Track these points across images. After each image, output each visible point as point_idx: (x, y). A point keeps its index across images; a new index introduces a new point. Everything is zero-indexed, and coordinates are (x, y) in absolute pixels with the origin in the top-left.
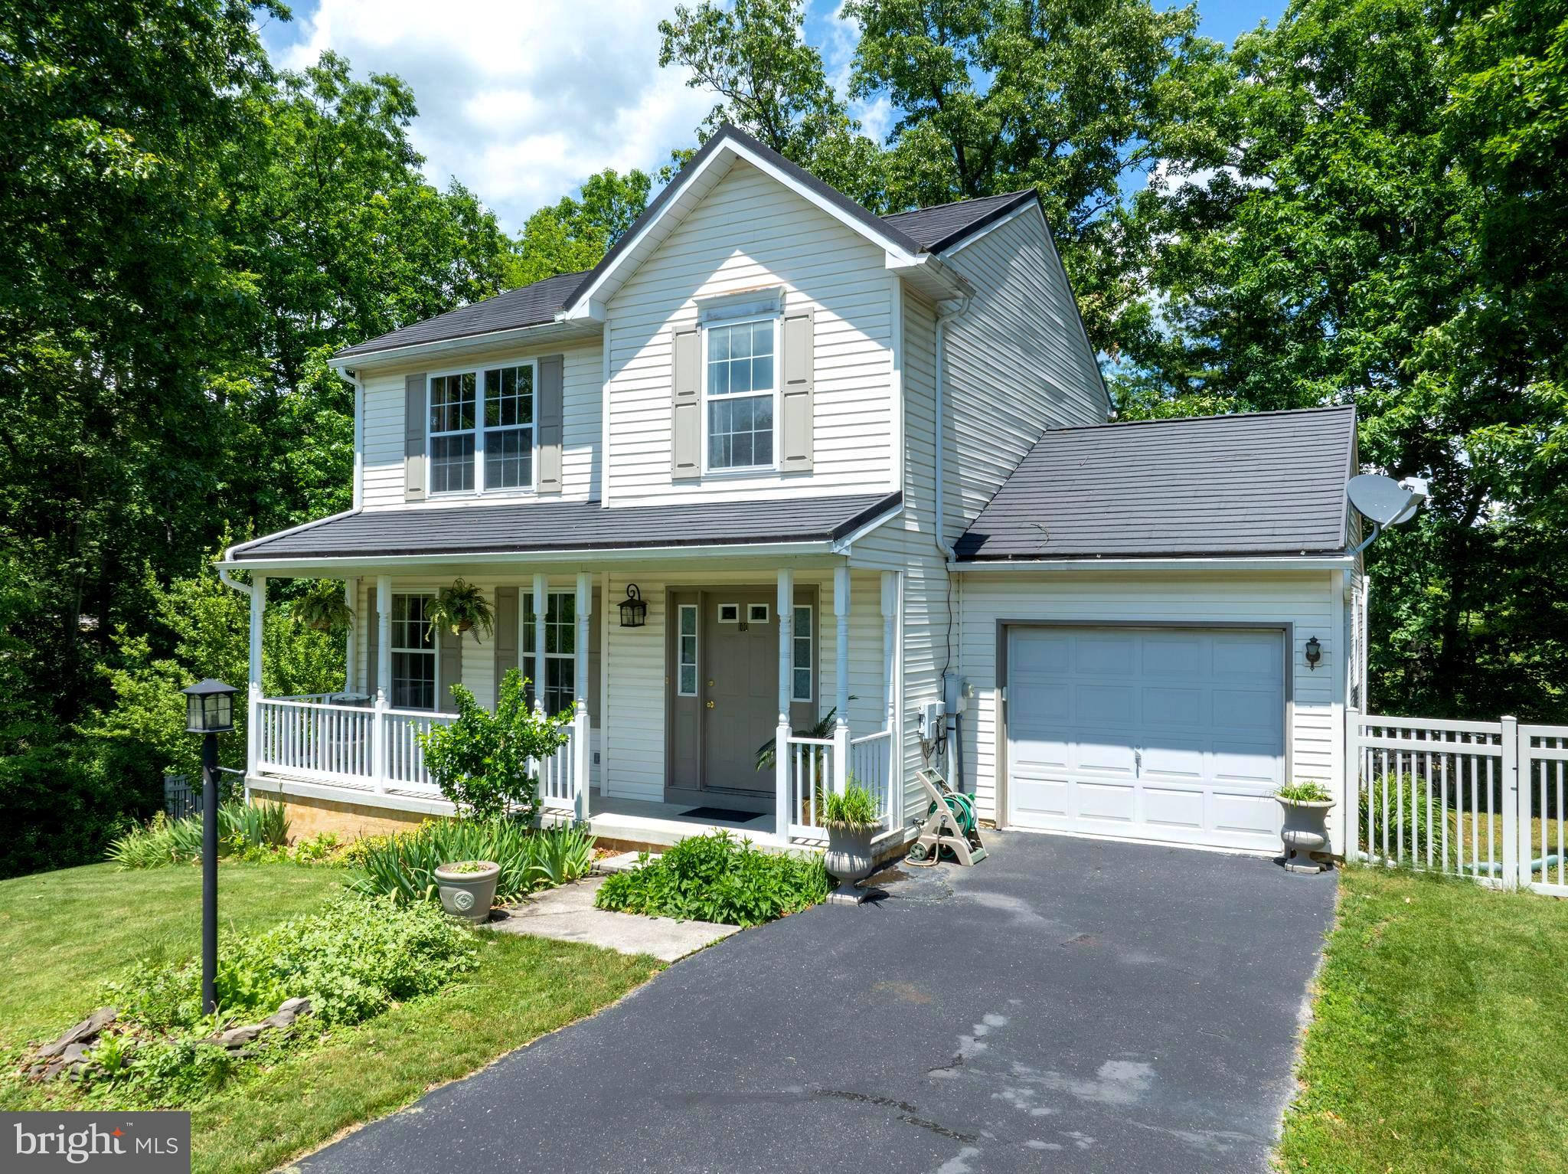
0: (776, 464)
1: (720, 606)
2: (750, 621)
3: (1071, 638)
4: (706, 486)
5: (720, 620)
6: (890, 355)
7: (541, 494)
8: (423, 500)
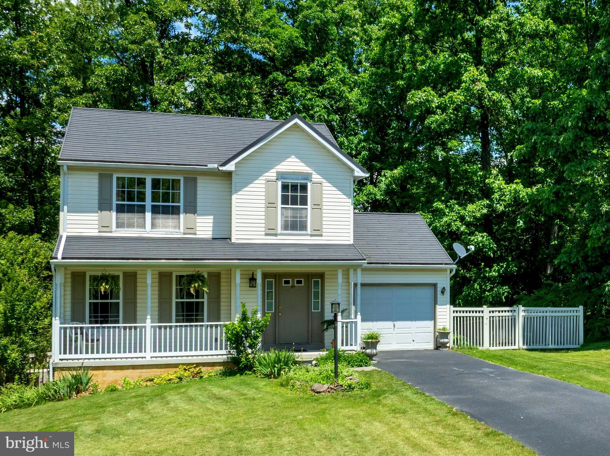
0: (309, 231)
1: (283, 280)
2: (296, 285)
3: (375, 289)
4: (279, 237)
5: (283, 285)
6: (350, 200)
7: (184, 234)
8: (111, 232)
